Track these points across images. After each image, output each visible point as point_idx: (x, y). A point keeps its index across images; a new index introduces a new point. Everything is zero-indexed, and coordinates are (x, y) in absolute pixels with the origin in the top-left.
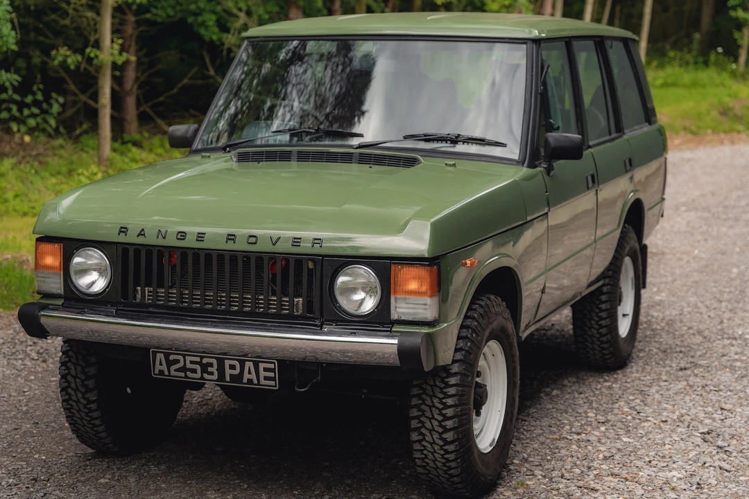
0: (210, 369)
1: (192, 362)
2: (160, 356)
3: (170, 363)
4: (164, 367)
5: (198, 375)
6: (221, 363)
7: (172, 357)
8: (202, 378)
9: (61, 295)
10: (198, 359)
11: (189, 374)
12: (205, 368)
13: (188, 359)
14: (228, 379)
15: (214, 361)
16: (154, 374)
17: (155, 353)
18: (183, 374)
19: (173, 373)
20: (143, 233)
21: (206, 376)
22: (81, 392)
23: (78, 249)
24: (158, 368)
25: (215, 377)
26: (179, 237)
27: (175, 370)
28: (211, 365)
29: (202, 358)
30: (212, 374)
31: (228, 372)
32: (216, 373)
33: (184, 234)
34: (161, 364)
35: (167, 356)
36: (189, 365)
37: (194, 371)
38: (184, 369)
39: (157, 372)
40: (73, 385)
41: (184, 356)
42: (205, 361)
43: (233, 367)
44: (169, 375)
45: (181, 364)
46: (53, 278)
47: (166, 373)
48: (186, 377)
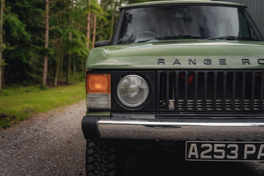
0: (232, 152)
1: (218, 148)
2: (194, 146)
3: (200, 150)
4: (196, 153)
5: (222, 157)
6: (241, 147)
7: (203, 146)
8: (226, 158)
9: (108, 109)
10: (224, 145)
11: (215, 156)
12: (228, 151)
13: (216, 146)
14: (245, 157)
15: (236, 146)
16: (187, 158)
17: (189, 144)
18: (210, 157)
19: (202, 156)
20: (177, 62)
21: (228, 157)
22: (104, 171)
23: (123, 76)
24: (191, 153)
25: (236, 157)
26: (206, 62)
27: (205, 155)
28: (234, 149)
29: (227, 144)
30: (234, 155)
31: (246, 152)
32: (237, 154)
33: (210, 61)
34: (193, 151)
35: (199, 145)
36: (216, 150)
37: (220, 154)
38: (212, 153)
39: (189, 156)
40: (99, 168)
41: (213, 144)
42: (229, 146)
43: (250, 149)
44: (200, 158)
45: (210, 150)
46: (101, 98)
47: (197, 157)
48: (213, 158)
